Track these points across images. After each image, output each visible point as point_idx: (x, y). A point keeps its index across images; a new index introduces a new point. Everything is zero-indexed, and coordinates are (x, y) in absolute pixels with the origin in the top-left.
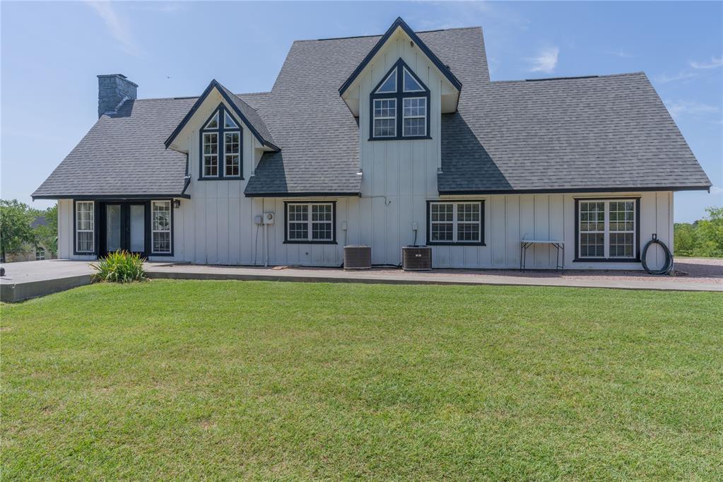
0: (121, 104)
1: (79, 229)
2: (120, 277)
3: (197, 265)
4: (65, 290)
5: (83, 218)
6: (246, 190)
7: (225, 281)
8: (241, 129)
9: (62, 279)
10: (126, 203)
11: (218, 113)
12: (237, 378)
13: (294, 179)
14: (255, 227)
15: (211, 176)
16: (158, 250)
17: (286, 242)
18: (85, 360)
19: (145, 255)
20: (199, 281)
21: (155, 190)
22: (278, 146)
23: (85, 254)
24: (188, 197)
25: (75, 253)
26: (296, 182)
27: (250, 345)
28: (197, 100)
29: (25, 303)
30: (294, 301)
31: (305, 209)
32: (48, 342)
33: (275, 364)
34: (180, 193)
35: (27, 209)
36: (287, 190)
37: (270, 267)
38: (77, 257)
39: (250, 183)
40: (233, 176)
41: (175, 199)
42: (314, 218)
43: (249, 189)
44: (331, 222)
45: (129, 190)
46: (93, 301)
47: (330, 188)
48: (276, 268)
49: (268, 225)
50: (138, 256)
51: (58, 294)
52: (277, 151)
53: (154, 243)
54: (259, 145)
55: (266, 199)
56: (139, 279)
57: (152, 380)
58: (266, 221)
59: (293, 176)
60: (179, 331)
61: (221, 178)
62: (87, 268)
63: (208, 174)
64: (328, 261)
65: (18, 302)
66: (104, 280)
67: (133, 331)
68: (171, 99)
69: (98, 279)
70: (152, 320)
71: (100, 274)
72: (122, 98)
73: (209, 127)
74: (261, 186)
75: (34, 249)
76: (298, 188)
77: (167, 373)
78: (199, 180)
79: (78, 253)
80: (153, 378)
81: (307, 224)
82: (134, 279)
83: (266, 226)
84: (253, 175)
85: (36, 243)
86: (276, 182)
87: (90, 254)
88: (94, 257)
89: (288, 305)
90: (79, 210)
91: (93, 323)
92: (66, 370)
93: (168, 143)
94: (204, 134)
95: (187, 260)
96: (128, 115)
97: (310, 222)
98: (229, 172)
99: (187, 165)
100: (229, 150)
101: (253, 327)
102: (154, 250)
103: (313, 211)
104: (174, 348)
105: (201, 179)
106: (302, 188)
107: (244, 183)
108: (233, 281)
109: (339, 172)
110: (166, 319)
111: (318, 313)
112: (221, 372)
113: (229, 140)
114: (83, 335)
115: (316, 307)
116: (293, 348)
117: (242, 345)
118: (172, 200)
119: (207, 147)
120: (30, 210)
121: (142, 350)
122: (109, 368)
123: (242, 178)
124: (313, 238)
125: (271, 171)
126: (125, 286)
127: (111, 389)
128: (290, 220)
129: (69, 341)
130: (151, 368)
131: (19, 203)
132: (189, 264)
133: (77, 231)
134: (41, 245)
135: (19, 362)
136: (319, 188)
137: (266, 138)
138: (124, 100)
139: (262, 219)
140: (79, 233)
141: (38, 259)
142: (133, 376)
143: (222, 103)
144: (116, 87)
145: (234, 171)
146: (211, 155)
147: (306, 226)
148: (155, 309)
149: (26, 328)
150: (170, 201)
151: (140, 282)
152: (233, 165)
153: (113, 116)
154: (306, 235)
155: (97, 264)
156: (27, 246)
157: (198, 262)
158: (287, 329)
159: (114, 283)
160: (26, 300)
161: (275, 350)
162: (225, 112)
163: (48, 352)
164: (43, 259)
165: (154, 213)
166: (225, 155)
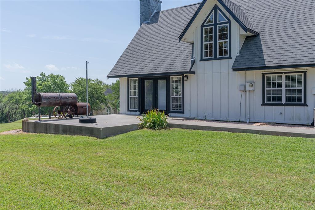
0: (152, 15)
1: (131, 95)
2: (154, 126)
3: (199, 120)
4: (125, 133)
5: (132, 88)
6: (233, 66)
7: (220, 132)
8: (229, 22)
9: (124, 126)
10: (155, 78)
11: (213, 12)
12: (237, 203)
13: (271, 55)
14: (240, 93)
15: (209, 58)
16: (174, 109)
17: (264, 104)
18: (140, 177)
19: (167, 112)
20: (202, 131)
21: (173, 69)
22: (257, 31)
23: (133, 111)
24: (193, 73)
25: (128, 110)
26: (272, 58)
27: (244, 181)
28: (199, 5)
29: (106, 139)
30: (274, 150)
31: (280, 78)
32: (120, 164)
33: (264, 197)
34: (188, 70)
35: (103, 84)
36: (265, 64)
37: (250, 123)
38: (129, 113)
39: (235, 61)
40: (223, 56)
41: (185, 75)
42: (287, 85)
43: (236, 65)
44: (302, 88)
45: (158, 70)
46: (140, 140)
47: (301, 61)
48: (256, 124)
49: (249, 91)
50: (164, 112)
51: (123, 135)
52: (257, 35)
53: (172, 104)
54: (243, 32)
55: (248, 72)
56: (165, 128)
57: (180, 196)
58: (248, 88)
59: (270, 53)
60: (193, 165)
61: (216, 59)
62: (135, 120)
63: (206, 56)
64: (299, 119)
65: (103, 138)
66: (145, 127)
67: (165, 162)
68: (181, 8)
69: (141, 127)
70: (175, 155)
71: (143, 124)
72: (153, 11)
73: (208, 23)
74: (244, 62)
75: (106, 107)
76: (274, 62)
77: (189, 192)
78: (200, 61)
79: (130, 111)
80: (180, 195)
81: (281, 90)
82: (162, 128)
83: (248, 92)
84: (238, 55)
85: (107, 104)
86: (256, 59)
87: (136, 111)
88: (138, 113)
89: (269, 153)
90: (130, 84)
91: (142, 154)
92: (131, 182)
93: (181, 37)
94: (203, 28)
95: (193, 116)
96: (157, 22)
97: (284, 89)
98: (221, 54)
99: (193, 51)
100: (220, 38)
101: (244, 167)
102: (172, 109)
103: (286, 80)
104: (191, 176)
105: (202, 60)
106: (277, 62)
107: (232, 62)
108: (225, 132)
109: (310, 47)
110: (184, 155)
111: (295, 161)
112: (225, 197)
113: (221, 30)
114: (137, 161)
115: (293, 156)
116: (277, 187)
117: (237, 179)
118: (183, 75)
119: (206, 37)
120: (104, 85)
121: (171, 175)
122: (154, 184)
123: (230, 57)
124: (286, 101)
125: (252, 50)
126: (157, 132)
127: (157, 198)
128: (267, 87)
129: (131, 164)
130: (178, 188)
131: (99, 81)
132: (194, 119)
133: (129, 97)
134: (109, 105)
135: (107, 173)
136: (292, 61)
137: (248, 27)
138: (154, 12)
139: (245, 87)
140: (130, 98)
141: (107, 114)
142: (168, 191)
143: (216, 5)
144: (150, 5)
145: (224, 53)
146: (208, 43)
147: (280, 92)
148: (176, 148)
149: (108, 154)
150: (182, 76)
151: (165, 130)
152: (223, 49)
153: (148, 24)
154: (280, 99)
155: (141, 117)
156: (103, 106)
157: (199, 118)
158: (271, 172)
159: (151, 130)
160: (107, 137)
161: (263, 187)
162: (218, 11)
163: (121, 169)
164: (110, 114)
165: (172, 84)
166: (218, 41)
